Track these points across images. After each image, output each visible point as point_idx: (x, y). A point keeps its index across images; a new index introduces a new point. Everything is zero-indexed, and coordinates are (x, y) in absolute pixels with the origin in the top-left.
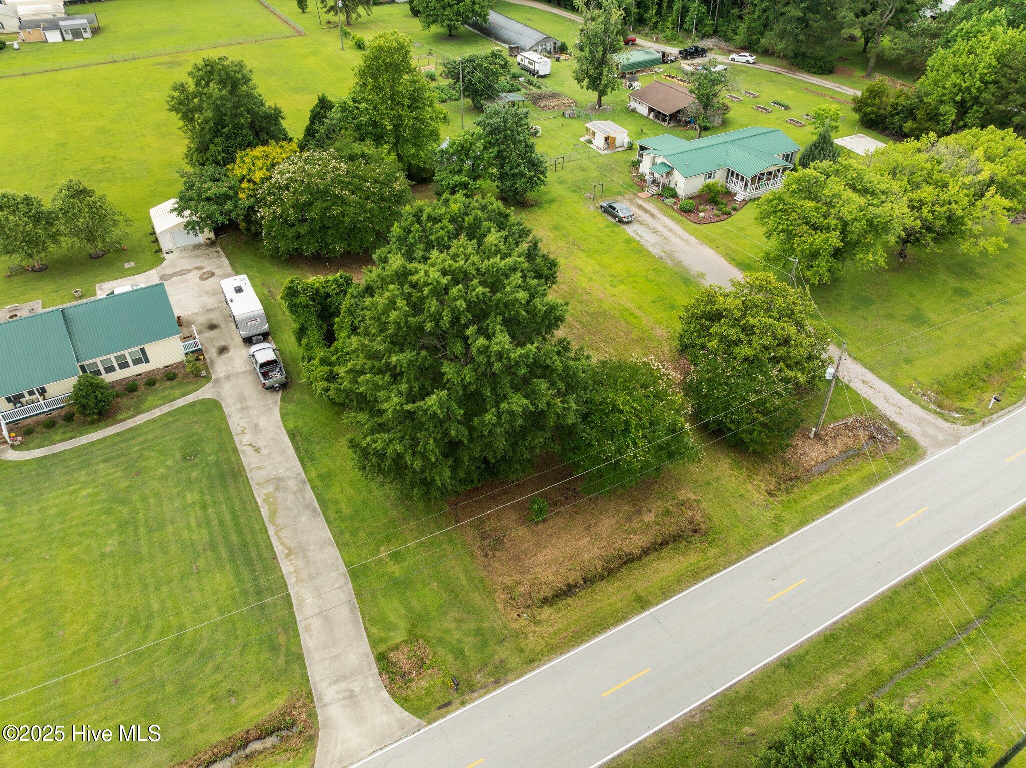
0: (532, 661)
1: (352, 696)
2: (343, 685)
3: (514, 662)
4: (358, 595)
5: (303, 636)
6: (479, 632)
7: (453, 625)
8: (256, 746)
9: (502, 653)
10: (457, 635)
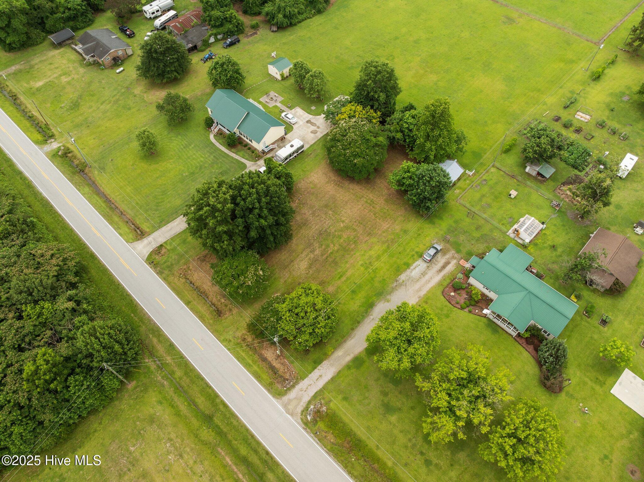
0: (165, 279)
1: (150, 243)
2: (153, 241)
3: (164, 275)
4: (179, 234)
5: (165, 227)
6: (172, 265)
7: (173, 258)
8: (138, 231)
9: (166, 272)
10: (170, 260)
